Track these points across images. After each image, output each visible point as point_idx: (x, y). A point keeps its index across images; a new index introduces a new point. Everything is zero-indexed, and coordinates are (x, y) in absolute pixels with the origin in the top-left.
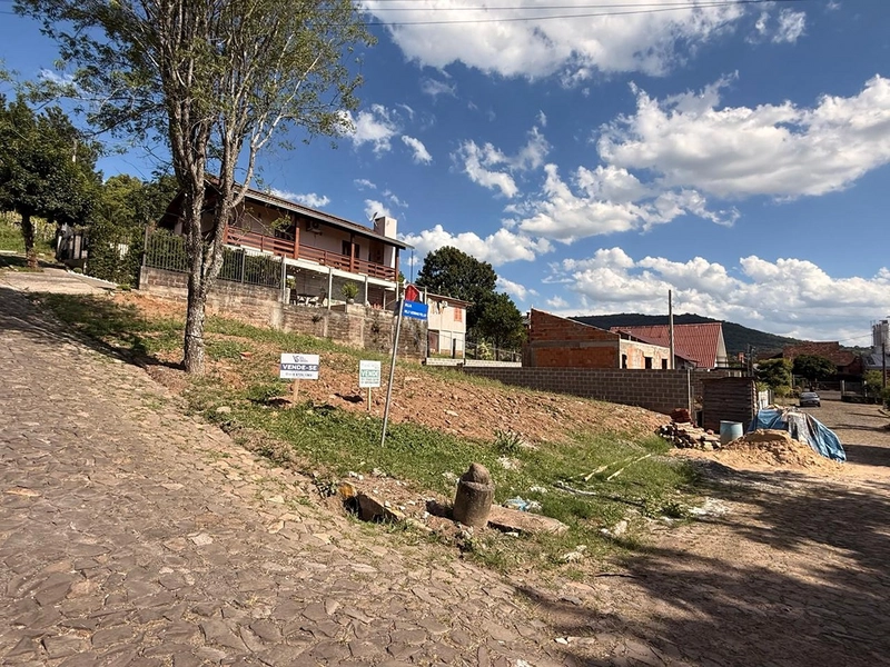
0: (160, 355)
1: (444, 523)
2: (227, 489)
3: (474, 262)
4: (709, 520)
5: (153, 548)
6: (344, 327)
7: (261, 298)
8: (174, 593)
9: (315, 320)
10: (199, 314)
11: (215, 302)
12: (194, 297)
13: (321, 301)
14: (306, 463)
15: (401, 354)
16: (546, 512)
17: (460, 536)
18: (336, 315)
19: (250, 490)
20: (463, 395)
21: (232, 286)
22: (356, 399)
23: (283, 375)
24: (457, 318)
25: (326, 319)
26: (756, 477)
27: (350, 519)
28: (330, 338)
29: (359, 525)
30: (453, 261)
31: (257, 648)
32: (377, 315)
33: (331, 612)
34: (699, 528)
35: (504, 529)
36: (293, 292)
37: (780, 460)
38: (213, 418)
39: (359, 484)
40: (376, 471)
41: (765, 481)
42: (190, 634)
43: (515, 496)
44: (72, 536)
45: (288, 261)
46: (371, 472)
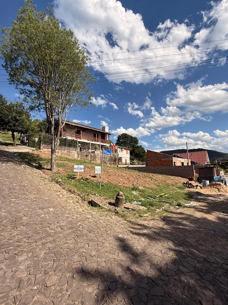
0: (45, 167)
1: (112, 207)
2: (59, 199)
3: (132, 137)
4: (190, 207)
5: (40, 211)
6: (94, 157)
7: (72, 150)
8: (44, 220)
9: (87, 156)
10: (54, 156)
11: (60, 152)
12: (53, 152)
13: (88, 150)
14: (79, 193)
15: (111, 164)
16: (142, 205)
17: (115, 210)
18: (92, 154)
19: (64, 199)
20: (125, 175)
21: (64, 148)
22: (95, 177)
23: (75, 171)
24: (127, 153)
26: (210, 196)
27: (89, 207)
28: (91, 161)
29: (91, 207)
30: (126, 137)
31: (60, 230)
33: (78, 224)
34: (185, 209)
35: (128, 208)
36: (80, 148)
37: (219, 191)
38: (57, 182)
39: (92, 198)
40: (97, 195)
41: (213, 197)
42: (47, 228)
43: (134, 201)
44: (23, 208)
45: (79, 140)
46: (95, 195)
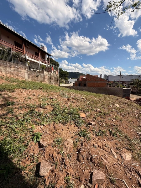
6: (44, 78)
7: (21, 69)
9: (37, 76)
11: (3, 70)
15: (55, 84)
18: (42, 74)
21: (9, 64)
25: (40, 76)
28: (41, 82)
32: (50, 74)
36: (29, 67)
